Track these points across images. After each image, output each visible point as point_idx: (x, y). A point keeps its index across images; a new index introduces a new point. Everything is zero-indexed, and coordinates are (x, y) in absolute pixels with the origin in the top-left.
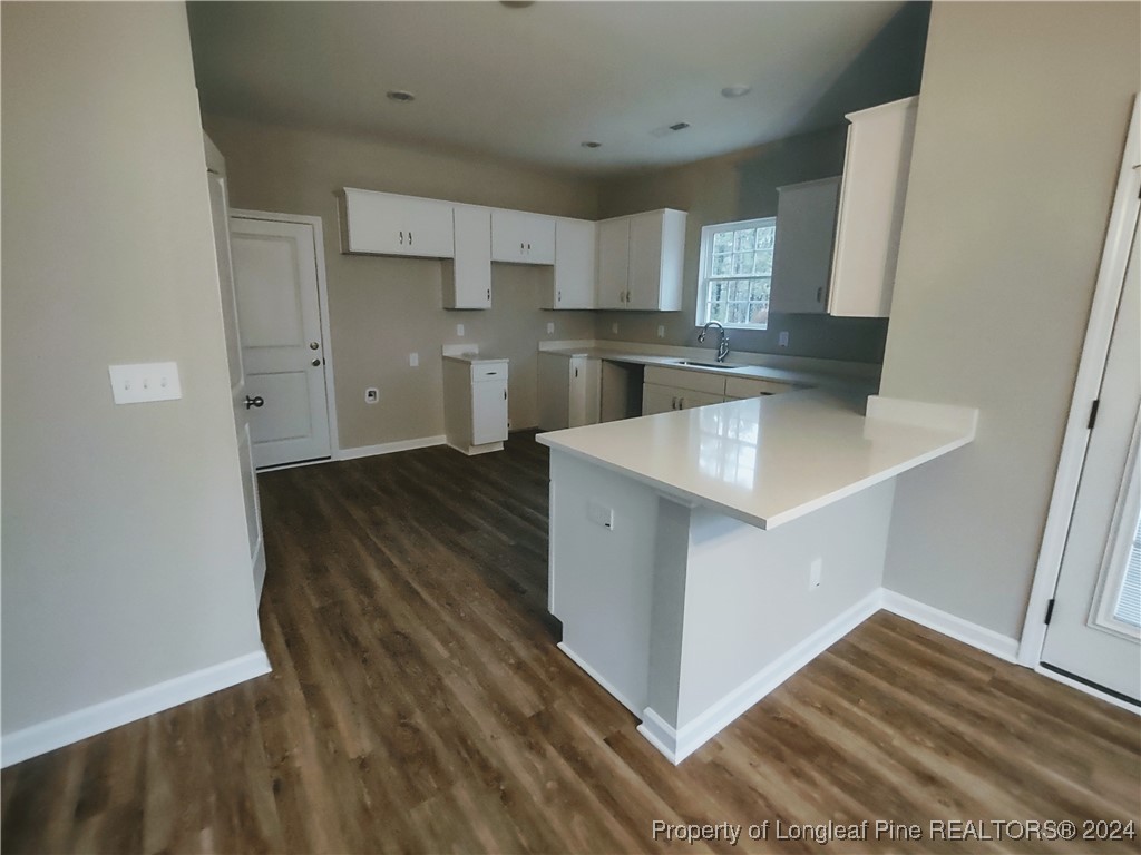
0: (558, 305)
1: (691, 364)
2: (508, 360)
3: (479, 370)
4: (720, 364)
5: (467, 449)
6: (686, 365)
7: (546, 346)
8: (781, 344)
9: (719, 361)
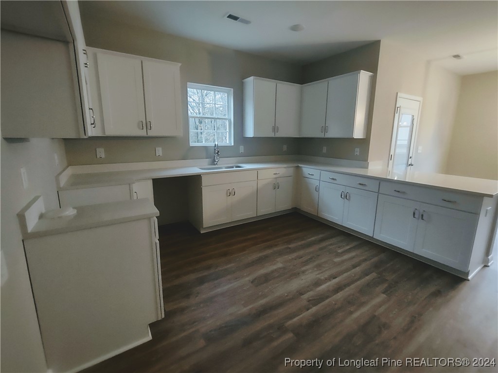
8: (241, 152)
9: (215, 165)
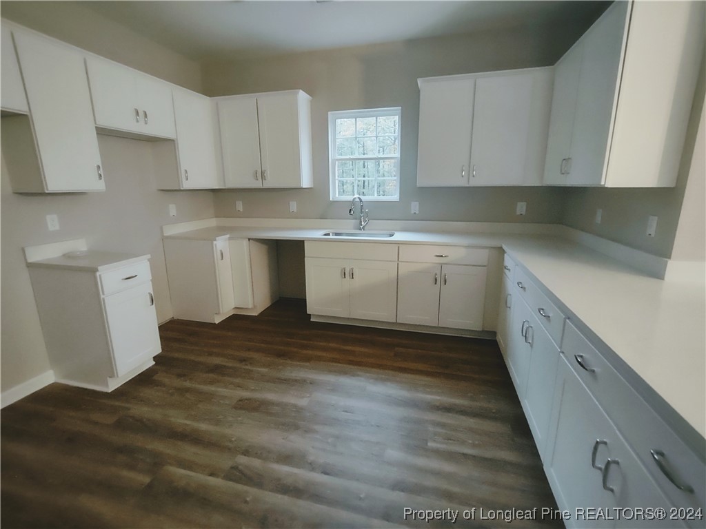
0: (187, 185)
1: (337, 234)
2: (149, 256)
3: (110, 277)
4: (362, 231)
5: (107, 385)
6: (331, 237)
7: (172, 230)
8: (413, 212)
9: (360, 229)
